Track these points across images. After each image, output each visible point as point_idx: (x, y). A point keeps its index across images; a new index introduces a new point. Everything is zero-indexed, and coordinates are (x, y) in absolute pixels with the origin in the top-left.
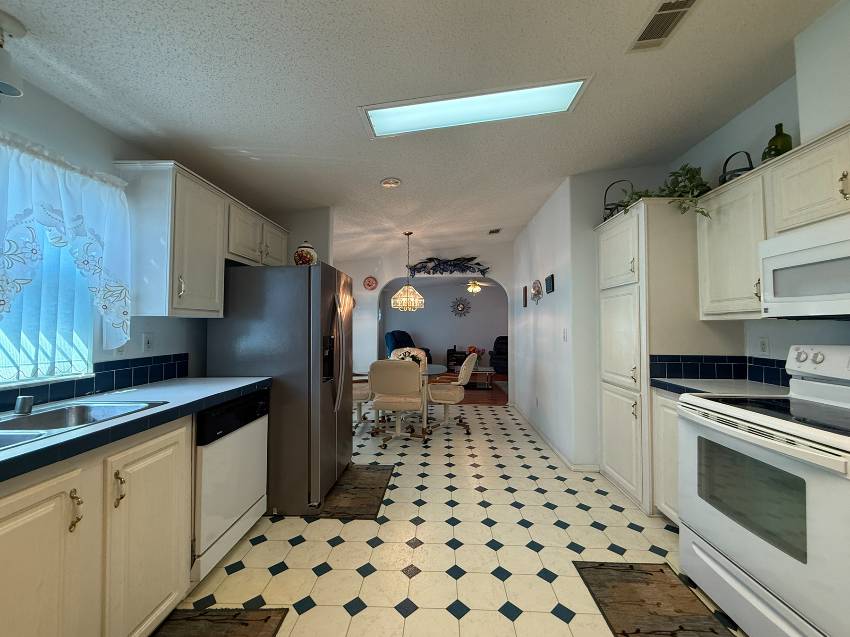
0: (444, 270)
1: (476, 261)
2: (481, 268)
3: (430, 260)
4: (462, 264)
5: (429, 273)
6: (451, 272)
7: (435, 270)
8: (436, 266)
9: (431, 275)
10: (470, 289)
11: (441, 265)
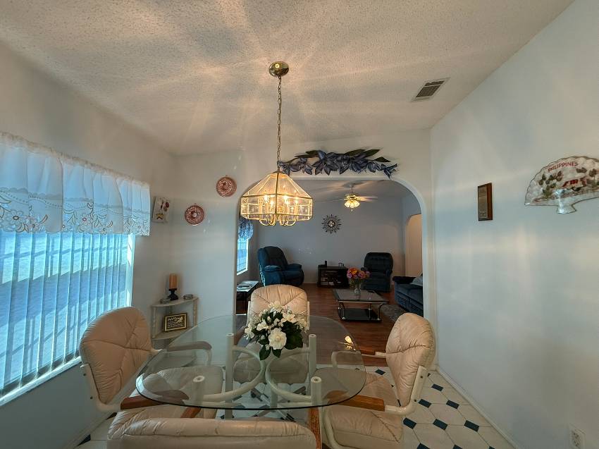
0: (331, 169)
1: (377, 156)
2: (387, 165)
3: (312, 154)
4: (359, 159)
5: (310, 172)
6: (342, 171)
7: (318, 167)
8: (321, 161)
9: (313, 176)
10: (348, 204)
11: (327, 161)
